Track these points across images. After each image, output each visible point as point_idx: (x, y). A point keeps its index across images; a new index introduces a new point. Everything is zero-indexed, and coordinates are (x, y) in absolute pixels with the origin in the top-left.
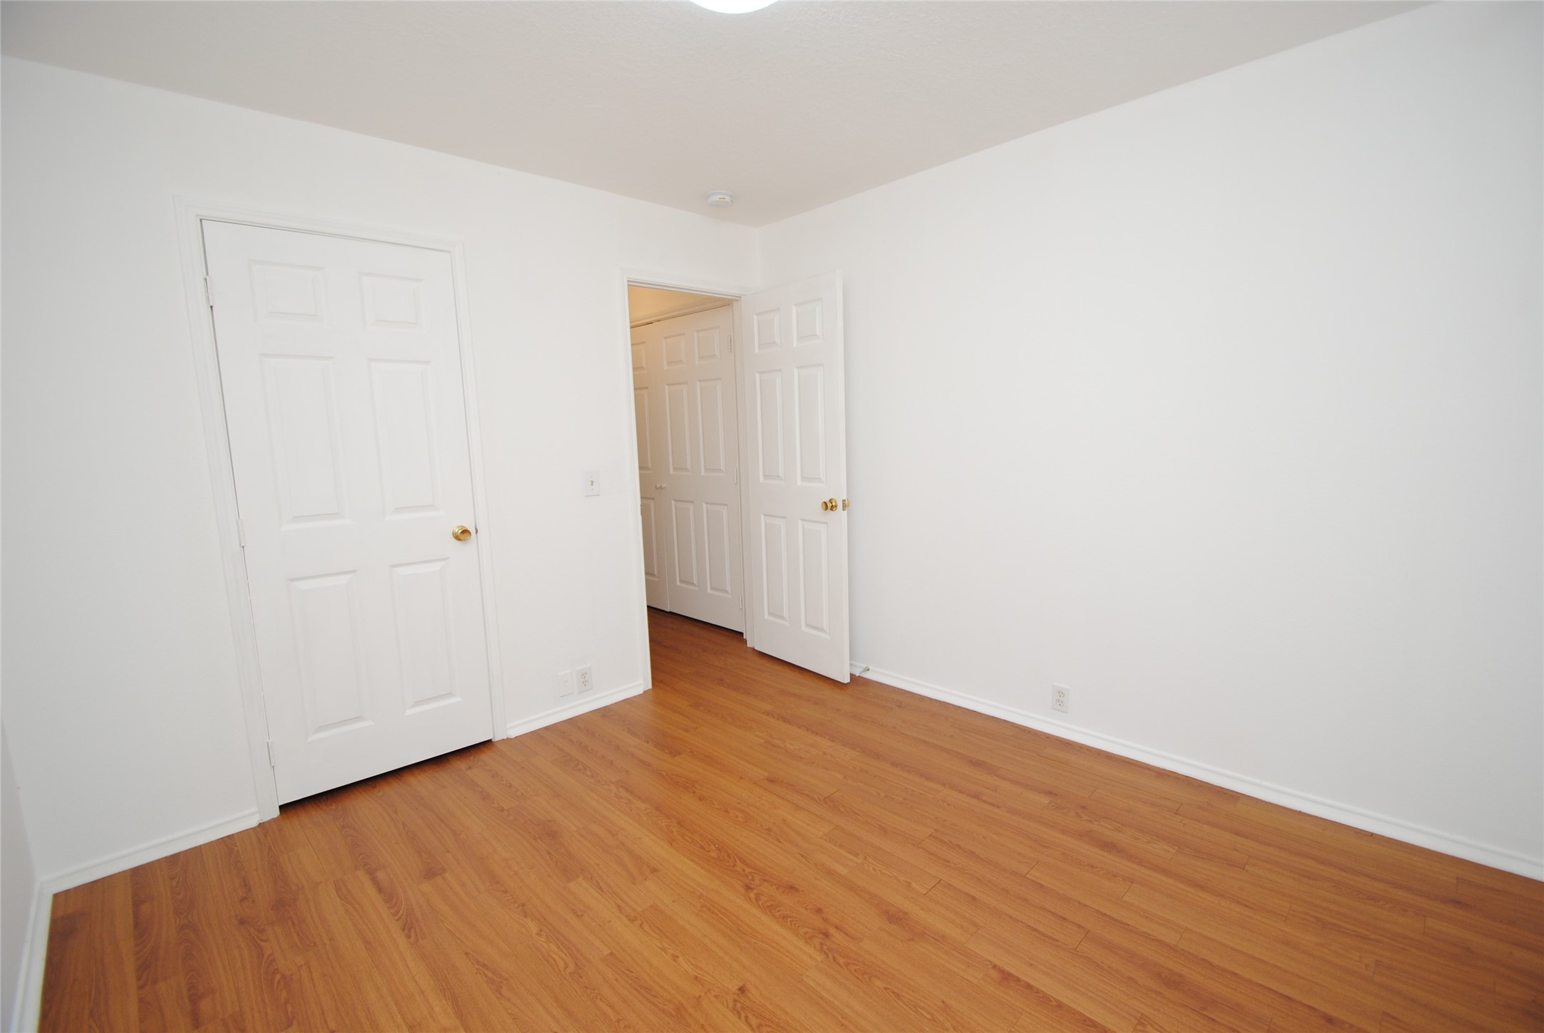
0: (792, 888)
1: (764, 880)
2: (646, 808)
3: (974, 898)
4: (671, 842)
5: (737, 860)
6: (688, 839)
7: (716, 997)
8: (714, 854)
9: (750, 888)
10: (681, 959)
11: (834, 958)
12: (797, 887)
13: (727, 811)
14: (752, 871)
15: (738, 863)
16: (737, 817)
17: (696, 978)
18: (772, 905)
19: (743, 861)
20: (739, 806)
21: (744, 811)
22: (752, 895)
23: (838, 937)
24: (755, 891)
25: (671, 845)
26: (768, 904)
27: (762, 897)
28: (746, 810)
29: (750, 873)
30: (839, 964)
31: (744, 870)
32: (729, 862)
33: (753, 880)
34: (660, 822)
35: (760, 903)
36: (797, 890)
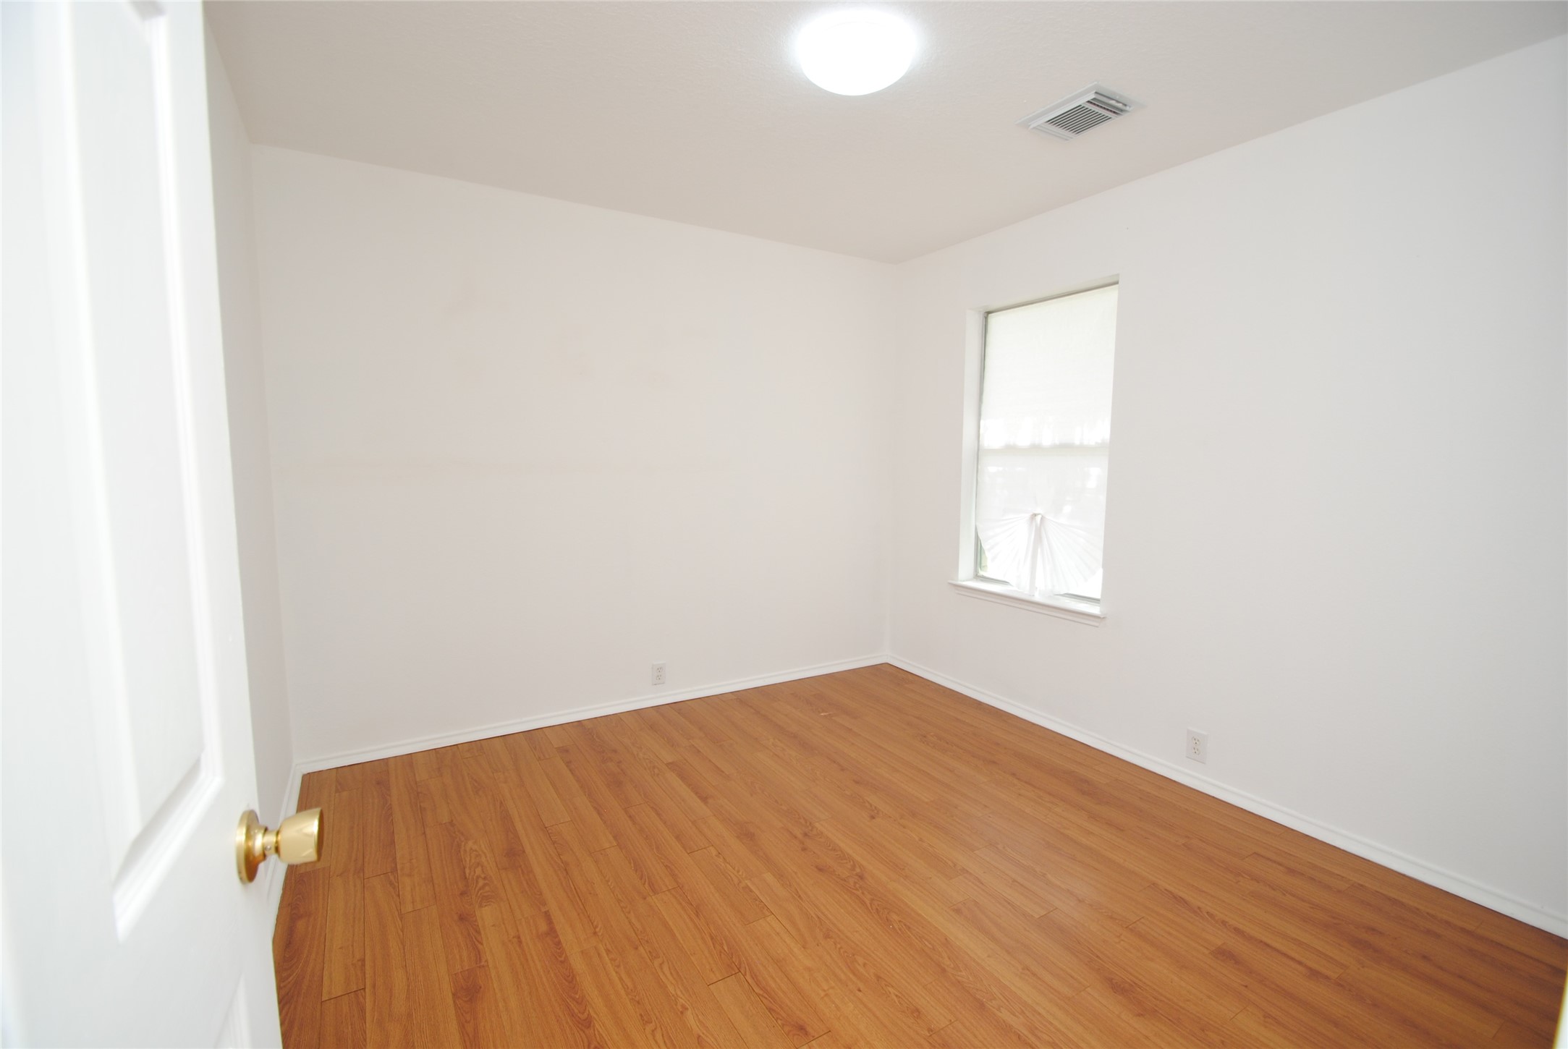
0: (820, 870)
1: (845, 881)
2: (999, 1010)
3: (677, 838)
4: (947, 943)
5: (869, 905)
6: (926, 943)
7: (890, 817)
8: (895, 917)
9: (860, 877)
10: (917, 839)
11: (806, 822)
12: (816, 870)
13: (878, 978)
14: (854, 891)
15: (868, 902)
16: (865, 965)
17: (904, 827)
18: (842, 860)
19: (863, 903)
20: (861, 986)
21: (854, 974)
22: (858, 870)
23: (798, 833)
24: (855, 873)
25: (946, 939)
26: (845, 861)
27: (849, 867)
28: (851, 976)
29: (857, 890)
30: (804, 818)
31: (863, 893)
32: (878, 905)
33: (855, 883)
34: (971, 979)
35: (852, 863)
36: (817, 867)
